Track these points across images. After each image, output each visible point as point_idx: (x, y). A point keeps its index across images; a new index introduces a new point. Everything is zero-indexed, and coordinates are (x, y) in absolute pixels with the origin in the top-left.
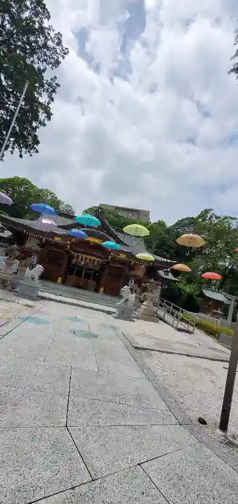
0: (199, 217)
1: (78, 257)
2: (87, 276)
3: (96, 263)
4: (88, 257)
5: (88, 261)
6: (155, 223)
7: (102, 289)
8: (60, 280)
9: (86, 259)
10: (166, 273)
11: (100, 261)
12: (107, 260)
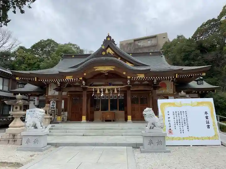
0: (222, 15)
1: (96, 91)
2: (113, 107)
3: (116, 92)
4: (107, 87)
5: (107, 92)
7: (129, 117)
8: (84, 118)
9: (104, 90)
10: (199, 82)
11: (119, 88)
12: (126, 86)
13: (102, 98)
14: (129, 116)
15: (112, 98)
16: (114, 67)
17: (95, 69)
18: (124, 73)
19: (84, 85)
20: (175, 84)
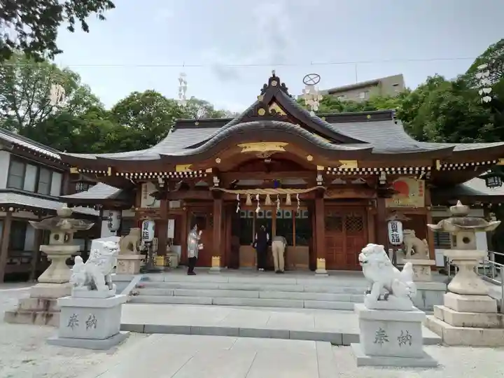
1: (243, 200)
3: (289, 201)
4: (269, 192)
6: (422, 88)
7: (321, 263)
8: (216, 261)
9: (263, 199)
10: (491, 180)
11: (296, 194)
12: (314, 188)
13: (258, 217)
14: (321, 260)
15: (281, 217)
16: (285, 144)
17: (242, 149)
18: (310, 158)
19: (217, 185)
20: (429, 185)
